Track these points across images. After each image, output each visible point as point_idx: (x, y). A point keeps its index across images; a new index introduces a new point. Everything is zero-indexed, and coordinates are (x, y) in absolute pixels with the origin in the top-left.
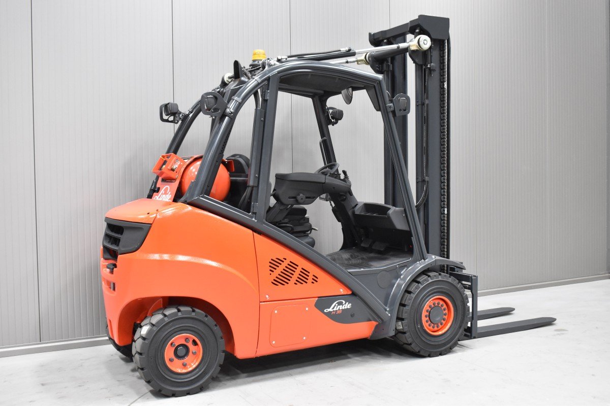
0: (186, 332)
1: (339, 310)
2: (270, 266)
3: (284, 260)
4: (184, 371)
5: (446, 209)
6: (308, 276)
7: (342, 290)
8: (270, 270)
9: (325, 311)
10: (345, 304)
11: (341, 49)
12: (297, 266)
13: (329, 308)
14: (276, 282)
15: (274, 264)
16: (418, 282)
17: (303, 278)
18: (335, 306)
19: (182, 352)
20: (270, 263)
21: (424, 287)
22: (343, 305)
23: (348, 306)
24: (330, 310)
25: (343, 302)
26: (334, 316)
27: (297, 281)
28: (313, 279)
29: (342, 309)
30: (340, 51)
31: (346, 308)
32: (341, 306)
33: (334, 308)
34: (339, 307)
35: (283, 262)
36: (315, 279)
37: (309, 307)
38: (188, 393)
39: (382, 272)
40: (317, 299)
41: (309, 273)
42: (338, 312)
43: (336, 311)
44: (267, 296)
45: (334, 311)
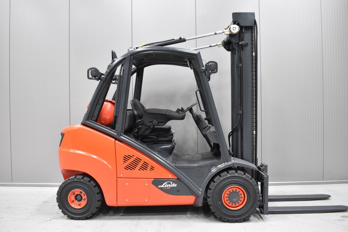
0: (79, 188)
1: (168, 187)
2: (124, 159)
3: (132, 156)
4: (79, 207)
5: (254, 132)
6: (148, 166)
7: (170, 176)
8: (124, 161)
9: (159, 186)
10: (173, 184)
11: (175, 39)
12: (141, 160)
13: (162, 185)
14: (127, 168)
15: (126, 158)
16: (220, 176)
17: (145, 167)
18: (166, 184)
19: (78, 198)
20: (124, 157)
21: (223, 179)
22: (171, 185)
23: (174, 185)
24: (162, 186)
25: (171, 183)
26: (164, 190)
27: (140, 168)
28: (151, 168)
29: (170, 187)
30: (174, 39)
31: (173, 186)
32: (170, 185)
33: (165, 185)
34: (168, 185)
35: (132, 157)
36: (152, 168)
37: (148, 183)
38: (79, 219)
39: (198, 168)
40: (153, 179)
41: (148, 164)
42: (168, 188)
43: (166, 187)
44: (122, 175)
45: (165, 187)
